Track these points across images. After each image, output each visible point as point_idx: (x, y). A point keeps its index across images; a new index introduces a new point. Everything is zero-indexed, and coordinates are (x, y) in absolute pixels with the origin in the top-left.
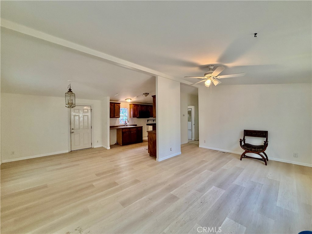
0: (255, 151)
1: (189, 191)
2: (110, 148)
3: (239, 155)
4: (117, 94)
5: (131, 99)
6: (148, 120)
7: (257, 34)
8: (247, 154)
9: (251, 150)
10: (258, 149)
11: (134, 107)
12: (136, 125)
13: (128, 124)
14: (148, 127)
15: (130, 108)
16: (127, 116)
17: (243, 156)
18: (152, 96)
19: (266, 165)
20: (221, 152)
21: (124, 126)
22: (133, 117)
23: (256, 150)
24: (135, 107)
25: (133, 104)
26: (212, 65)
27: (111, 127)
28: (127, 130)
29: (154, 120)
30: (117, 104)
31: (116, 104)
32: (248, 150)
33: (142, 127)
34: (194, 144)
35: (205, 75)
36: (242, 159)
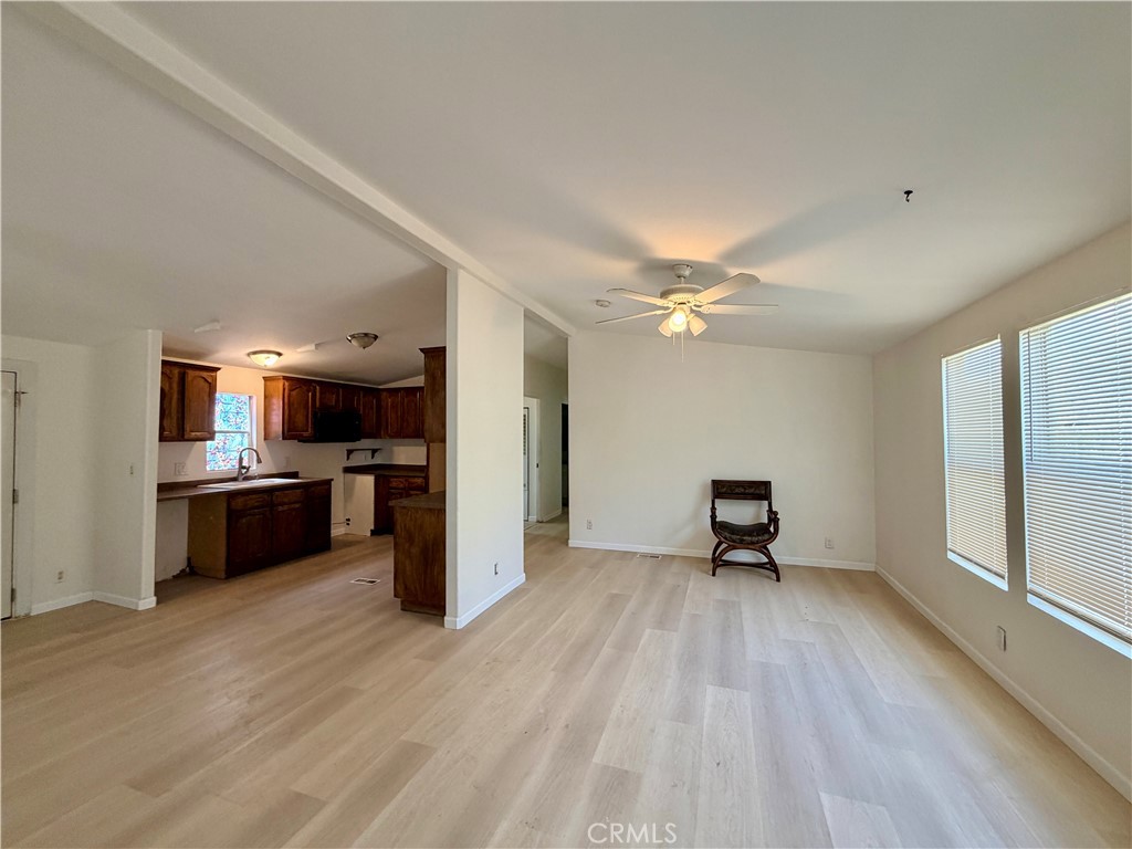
0: (752, 543)
1: (653, 731)
2: (158, 603)
3: (703, 560)
4: (216, 320)
5: (279, 354)
6: (350, 452)
7: (911, 192)
8: (729, 556)
9: (742, 541)
10: (758, 535)
11: (290, 390)
12: (294, 475)
13: (255, 469)
14: (354, 480)
15: (267, 397)
16: (250, 435)
17: (718, 563)
18: (422, 350)
19: (778, 580)
20: (644, 556)
21: (234, 479)
22: (284, 439)
23: (755, 539)
24: (294, 393)
25: (285, 378)
26: (688, 264)
27: (162, 488)
28: (253, 501)
29: (374, 451)
30: (198, 373)
31: (191, 373)
32: (734, 542)
33: (328, 483)
34: (544, 536)
35: (664, 295)
36: (718, 571)
